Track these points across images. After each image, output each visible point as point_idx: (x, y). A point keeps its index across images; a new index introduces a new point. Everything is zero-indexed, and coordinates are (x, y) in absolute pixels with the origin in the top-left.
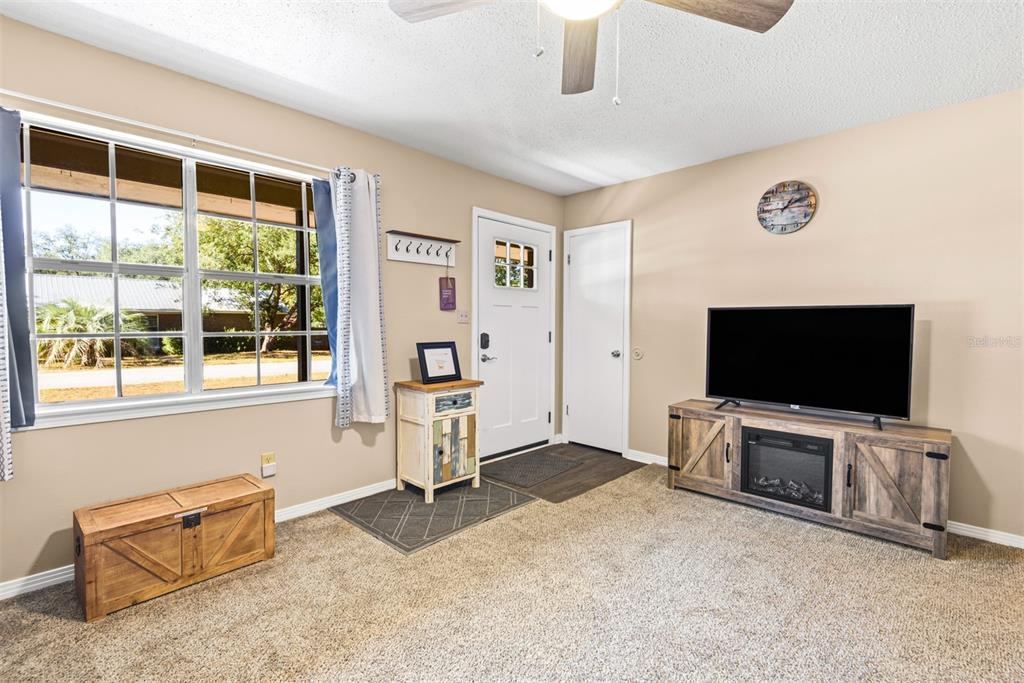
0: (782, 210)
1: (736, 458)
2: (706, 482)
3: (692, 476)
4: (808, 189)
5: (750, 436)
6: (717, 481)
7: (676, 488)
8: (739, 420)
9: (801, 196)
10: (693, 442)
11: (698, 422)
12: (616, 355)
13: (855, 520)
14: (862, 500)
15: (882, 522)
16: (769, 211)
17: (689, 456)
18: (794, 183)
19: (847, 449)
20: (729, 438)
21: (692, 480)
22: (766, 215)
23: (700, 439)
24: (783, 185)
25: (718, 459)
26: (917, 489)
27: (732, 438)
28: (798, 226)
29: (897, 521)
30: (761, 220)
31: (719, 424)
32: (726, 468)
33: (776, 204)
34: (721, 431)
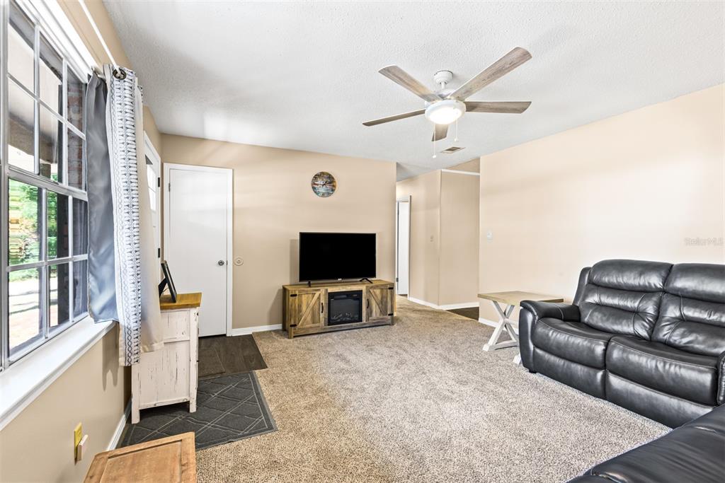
0: (323, 185)
1: (326, 309)
2: (311, 328)
3: (304, 327)
4: (333, 178)
5: (332, 296)
6: (317, 325)
7: (294, 337)
8: (327, 290)
9: (330, 180)
10: (304, 308)
11: (306, 296)
12: (221, 263)
13: (370, 321)
14: (371, 312)
15: (378, 319)
16: (317, 185)
17: (302, 316)
18: (328, 174)
19: (367, 293)
20: (323, 301)
21: (303, 329)
22: (316, 186)
23: (308, 305)
24: (323, 173)
25: (317, 313)
26: (386, 302)
27: (324, 300)
28: (329, 194)
29: (382, 317)
30: (314, 188)
31: (317, 294)
32: (321, 316)
33: (320, 182)
34: (319, 298)
